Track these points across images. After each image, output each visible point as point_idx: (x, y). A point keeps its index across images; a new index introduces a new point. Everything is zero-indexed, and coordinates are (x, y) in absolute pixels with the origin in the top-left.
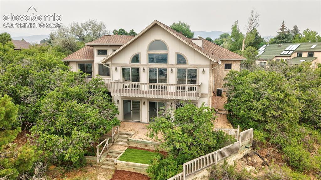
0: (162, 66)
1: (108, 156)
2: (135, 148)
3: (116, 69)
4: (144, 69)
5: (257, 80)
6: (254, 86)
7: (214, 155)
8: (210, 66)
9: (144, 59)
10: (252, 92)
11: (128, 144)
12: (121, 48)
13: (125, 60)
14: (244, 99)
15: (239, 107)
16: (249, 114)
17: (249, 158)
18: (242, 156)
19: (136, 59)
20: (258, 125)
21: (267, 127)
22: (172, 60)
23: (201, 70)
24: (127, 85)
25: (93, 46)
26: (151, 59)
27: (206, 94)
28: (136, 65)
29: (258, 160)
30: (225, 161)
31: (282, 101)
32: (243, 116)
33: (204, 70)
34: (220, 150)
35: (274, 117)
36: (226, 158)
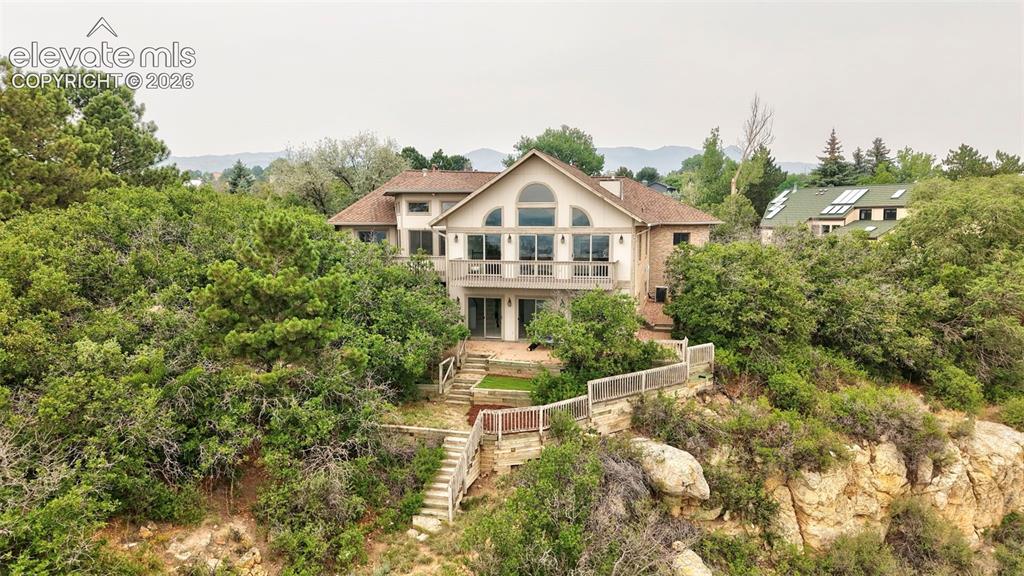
0: (545, 230)
1: (454, 387)
2: (498, 376)
3: (456, 237)
4: (510, 238)
5: (727, 260)
6: (718, 268)
7: (640, 377)
8: (633, 230)
9: (510, 219)
10: (713, 280)
11: (487, 369)
12: (469, 197)
13: (475, 221)
14: (700, 293)
15: (690, 308)
16: (708, 321)
17: (707, 398)
18: (693, 392)
19: (494, 219)
20: (726, 339)
21: (742, 344)
22: (563, 219)
23: (617, 237)
24: (476, 268)
25: (397, 195)
26: (525, 219)
27: (626, 282)
28: (493, 230)
29: (724, 400)
30: (660, 393)
31: (767, 293)
32: (698, 325)
33: (621, 238)
34: (649, 371)
35: (754, 324)
36: (662, 388)
